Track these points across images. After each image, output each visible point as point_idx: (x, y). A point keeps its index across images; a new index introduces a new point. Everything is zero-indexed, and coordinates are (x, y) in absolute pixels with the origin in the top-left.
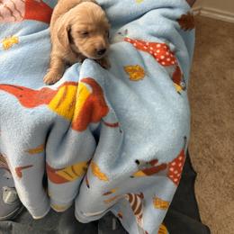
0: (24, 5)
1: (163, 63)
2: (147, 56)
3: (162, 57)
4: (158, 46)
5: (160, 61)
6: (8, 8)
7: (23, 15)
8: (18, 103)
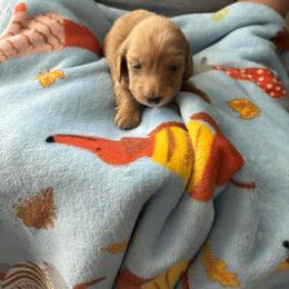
0: (62, 28)
1: (272, 94)
2: (250, 86)
3: (269, 86)
4: (260, 72)
5: (268, 91)
6: (41, 33)
7: (63, 41)
8: (98, 159)
